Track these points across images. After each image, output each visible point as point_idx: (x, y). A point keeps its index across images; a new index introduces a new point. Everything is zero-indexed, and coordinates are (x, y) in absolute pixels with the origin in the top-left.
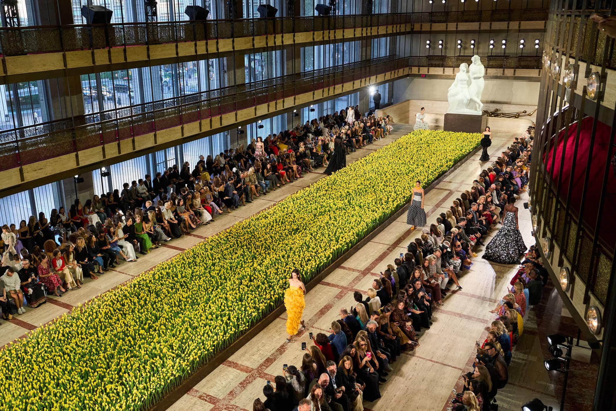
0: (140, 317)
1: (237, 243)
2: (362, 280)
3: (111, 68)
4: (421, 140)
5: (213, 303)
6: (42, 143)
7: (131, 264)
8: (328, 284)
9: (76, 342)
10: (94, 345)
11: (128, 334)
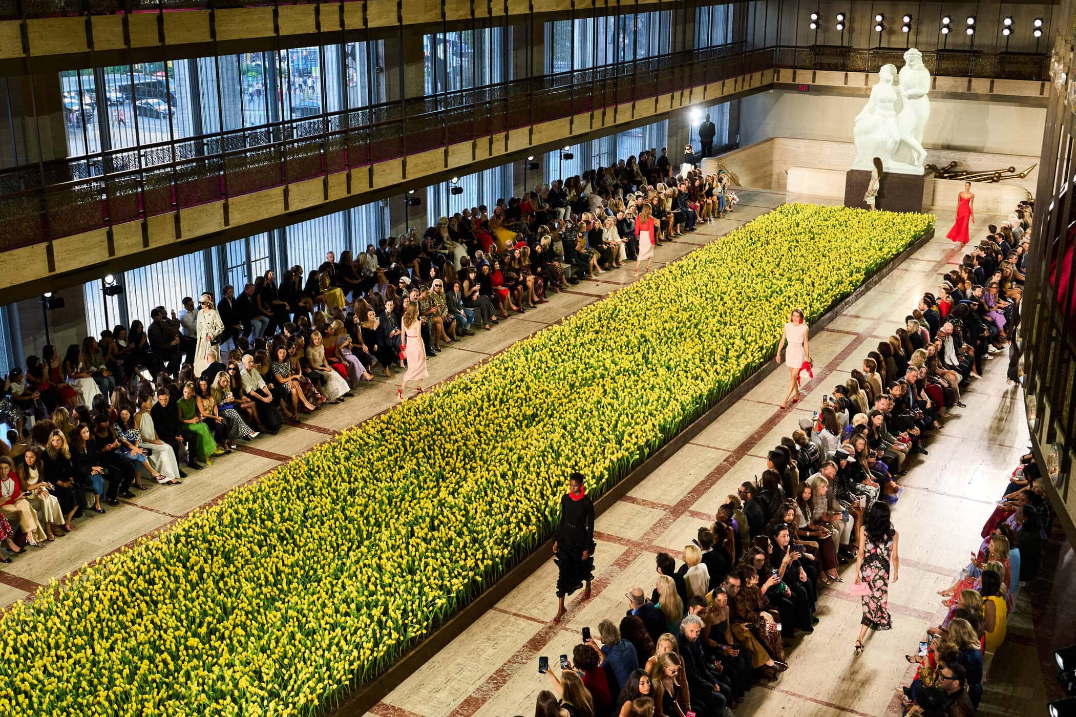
0: (188, 610)
1: (404, 446)
2: (671, 526)
3: (128, 56)
4: (798, 224)
5: (350, 577)
9: (45, 666)
10: (84, 671)
11: (163, 648)
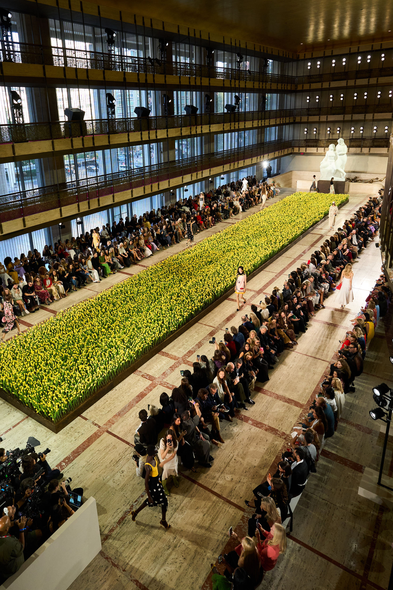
0: (102, 320)
1: (169, 271)
2: (256, 297)
3: (84, 150)
4: (300, 199)
5: (152, 311)
6: (38, 202)
7: (96, 284)
8: (233, 300)
9: (59, 336)
10: (71, 338)
11: (94, 332)
